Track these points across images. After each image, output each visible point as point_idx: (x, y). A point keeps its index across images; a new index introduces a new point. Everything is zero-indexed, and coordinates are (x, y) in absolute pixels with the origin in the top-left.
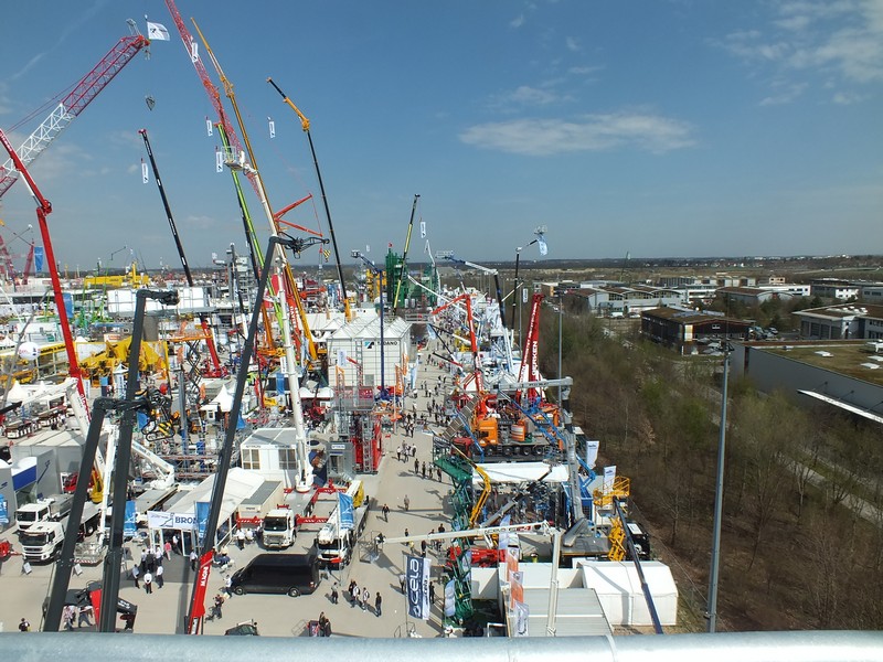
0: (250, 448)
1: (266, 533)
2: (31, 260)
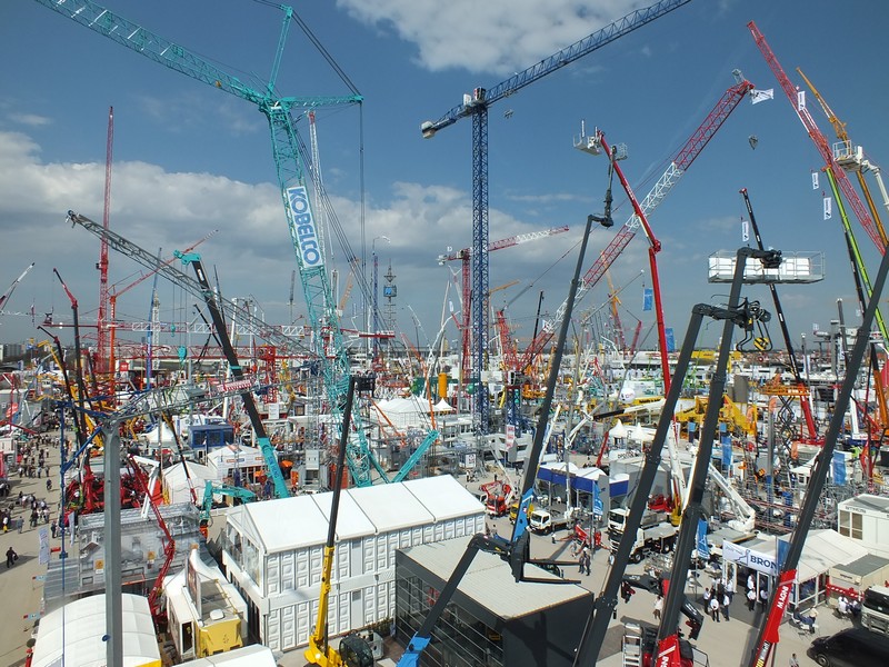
0: (851, 511)
1: (866, 610)
2: (637, 334)
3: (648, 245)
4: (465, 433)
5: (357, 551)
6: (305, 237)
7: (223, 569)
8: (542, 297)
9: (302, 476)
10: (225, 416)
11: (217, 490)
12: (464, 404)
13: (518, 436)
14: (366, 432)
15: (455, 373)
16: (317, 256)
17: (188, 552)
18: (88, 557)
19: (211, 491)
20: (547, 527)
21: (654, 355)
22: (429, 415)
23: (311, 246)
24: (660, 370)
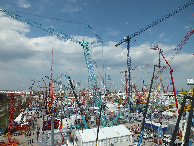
2: (168, 88)
3: (170, 70)
4: (127, 113)
5: (103, 143)
6: (91, 71)
7: (74, 144)
8: (144, 80)
9: (90, 122)
10: (74, 107)
11: (73, 125)
12: (126, 105)
13: (139, 114)
14: (104, 112)
15: (124, 98)
16: (94, 75)
17: (67, 140)
18: (47, 140)
19: (72, 126)
20: (147, 138)
21: (172, 93)
22: (118, 108)
23: (92, 73)
24: (174, 97)
